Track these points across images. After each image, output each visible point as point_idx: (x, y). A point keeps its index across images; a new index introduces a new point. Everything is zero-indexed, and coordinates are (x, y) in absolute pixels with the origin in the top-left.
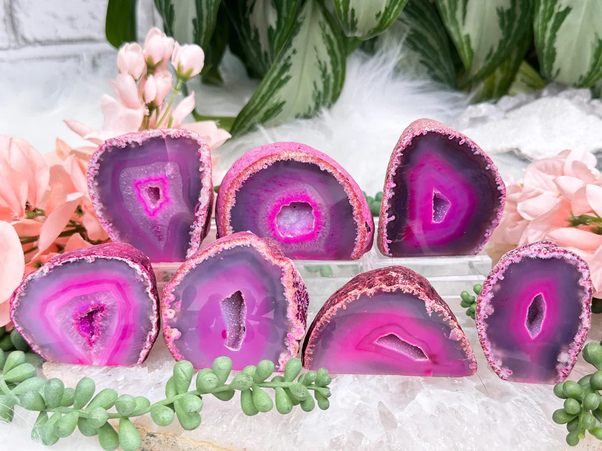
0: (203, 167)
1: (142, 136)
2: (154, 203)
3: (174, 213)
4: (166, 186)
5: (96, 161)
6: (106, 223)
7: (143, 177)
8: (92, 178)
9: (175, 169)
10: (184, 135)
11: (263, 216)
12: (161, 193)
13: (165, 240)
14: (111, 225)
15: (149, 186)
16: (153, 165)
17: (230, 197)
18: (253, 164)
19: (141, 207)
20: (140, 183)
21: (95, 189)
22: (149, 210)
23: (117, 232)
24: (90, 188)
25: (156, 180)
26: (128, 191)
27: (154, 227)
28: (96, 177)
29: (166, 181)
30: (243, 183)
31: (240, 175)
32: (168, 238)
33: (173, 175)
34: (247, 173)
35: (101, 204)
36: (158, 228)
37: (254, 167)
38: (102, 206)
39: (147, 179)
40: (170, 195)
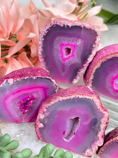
0: (95, 45)
1: (72, 24)
2: (66, 55)
3: (74, 62)
4: (75, 49)
5: (47, 29)
6: (42, 58)
7: (66, 42)
8: (42, 37)
9: (82, 43)
10: (92, 28)
11: (110, 77)
12: (71, 51)
13: (66, 72)
14: (44, 59)
15: (67, 47)
16: (73, 38)
17: (99, 63)
18: (116, 53)
19: (60, 55)
20: (63, 44)
21: (42, 42)
22: (63, 57)
23: (45, 63)
24: (40, 41)
25: (71, 45)
26: (57, 46)
27: (63, 65)
28: (44, 37)
29: (76, 47)
30: (107, 59)
31: (108, 55)
32: (67, 72)
33: (80, 45)
34: (111, 56)
35: (42, 49)
36: (64, 66)
37: (116, 54)
38: (42, 50)
39: (67, 44)
40: (75, 54)
